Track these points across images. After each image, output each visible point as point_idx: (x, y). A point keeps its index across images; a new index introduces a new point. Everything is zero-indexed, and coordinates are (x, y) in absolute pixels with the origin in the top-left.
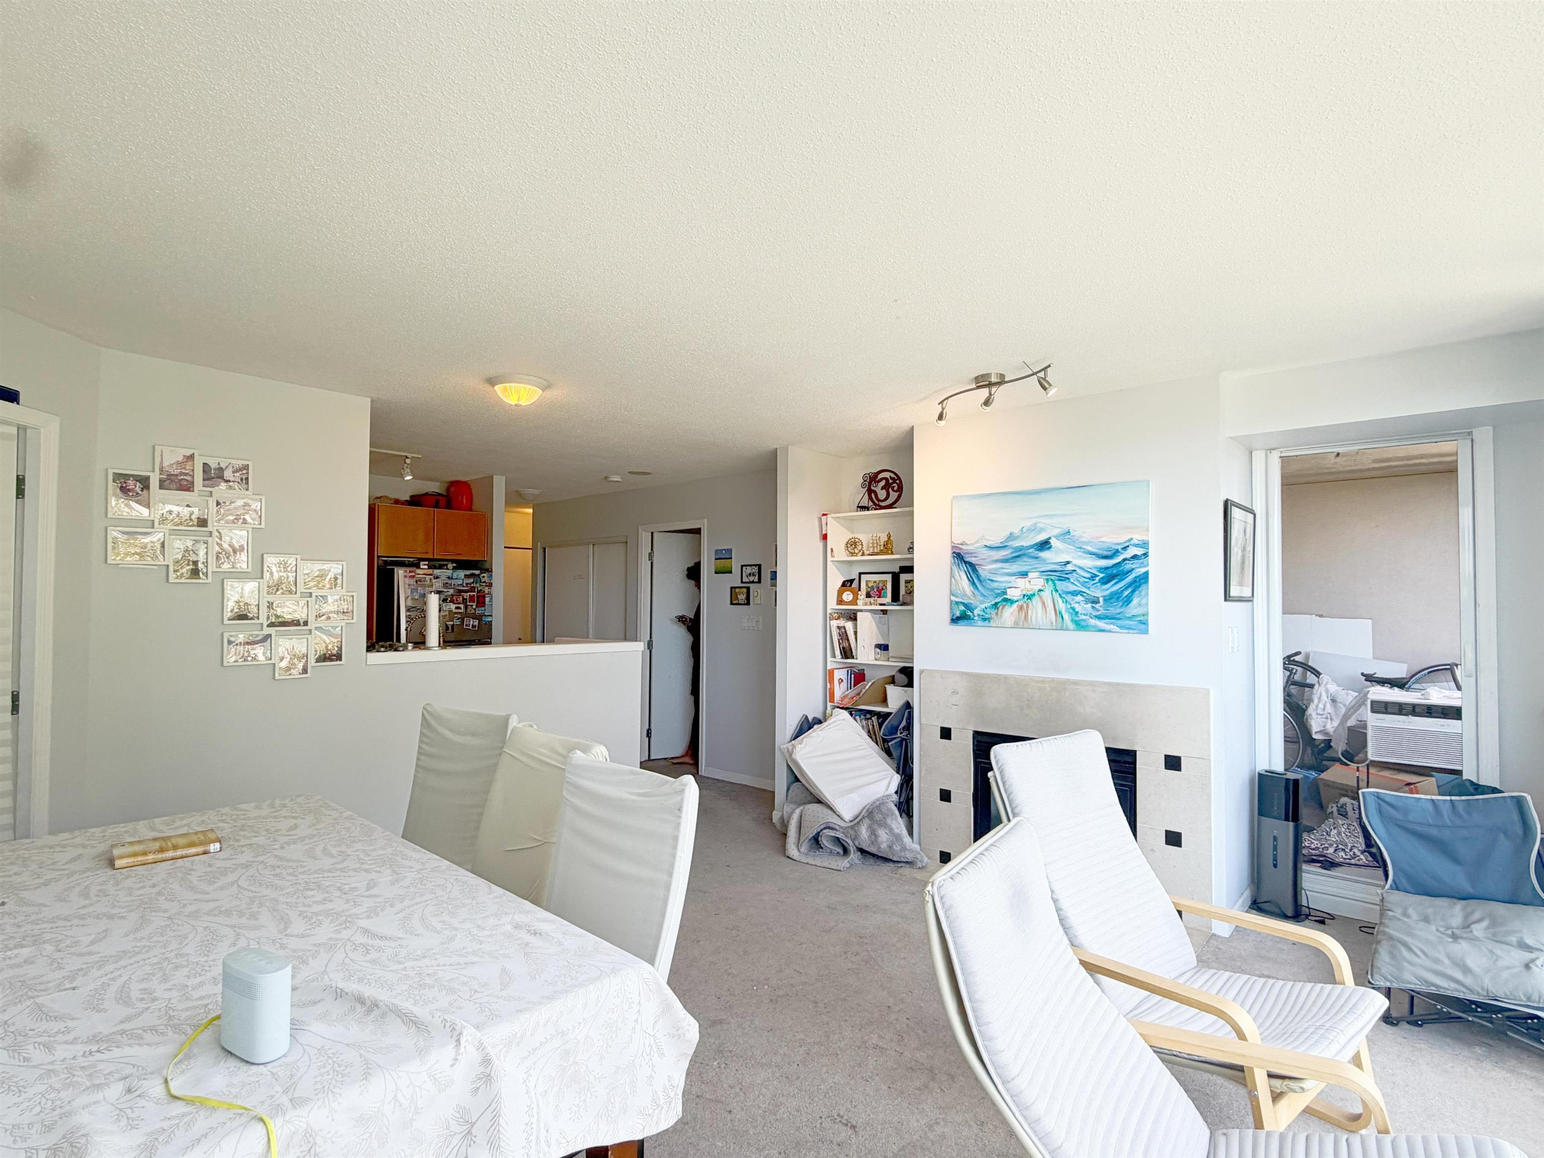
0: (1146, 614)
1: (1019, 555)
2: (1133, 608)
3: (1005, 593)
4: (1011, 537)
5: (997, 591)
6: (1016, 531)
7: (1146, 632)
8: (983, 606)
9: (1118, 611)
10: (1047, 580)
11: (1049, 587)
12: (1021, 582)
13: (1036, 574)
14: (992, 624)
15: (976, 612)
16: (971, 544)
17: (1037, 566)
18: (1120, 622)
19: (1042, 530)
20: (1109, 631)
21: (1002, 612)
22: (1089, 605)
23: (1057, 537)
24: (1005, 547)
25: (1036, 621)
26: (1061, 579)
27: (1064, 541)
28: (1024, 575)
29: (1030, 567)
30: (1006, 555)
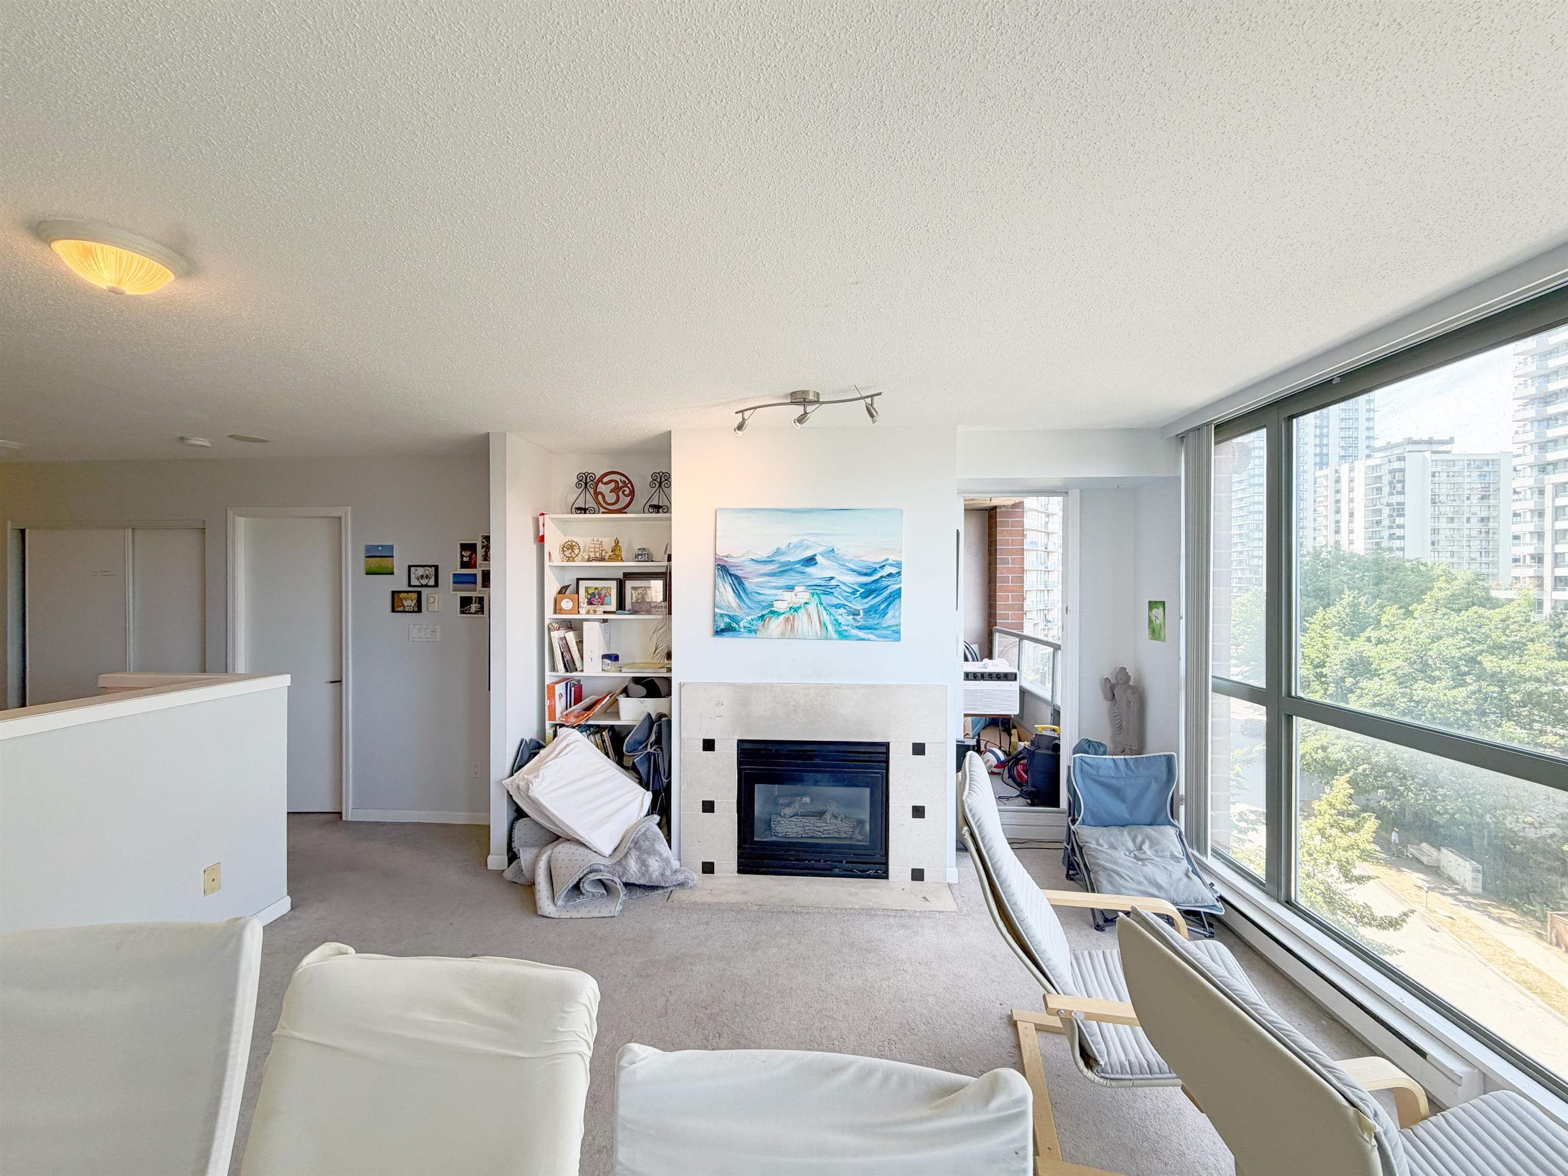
0: (899, 625)
1: (785, 569)
2: (889, 620)
3: (772, 606)
4: (778, 552)
5: (764, 604)
6: (783, 547)
7: (898, 639)
8: (749, 618)
9: (876, 622)
10: (813, 594)
11: (814, 601)
12: (788, 595)
13: (802, 588)
14: (758, 635)
15: (741, 624)
16: (736, 558)
17: (803, 580)
18: (877, 632)
19: (808, 547)
20: (869, 640)
21: (768, 624)
22: (851, 617)
23: (822, 554)
24: (773, 561)
25: (802, 630)
26: (826, 593)
27: (828, 558)
28: (791, 588)
29: (796, 582)
30: (773, 569)
